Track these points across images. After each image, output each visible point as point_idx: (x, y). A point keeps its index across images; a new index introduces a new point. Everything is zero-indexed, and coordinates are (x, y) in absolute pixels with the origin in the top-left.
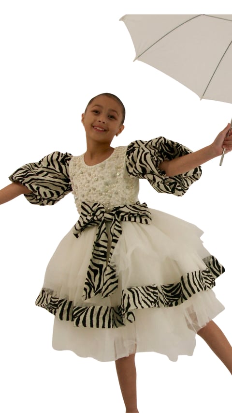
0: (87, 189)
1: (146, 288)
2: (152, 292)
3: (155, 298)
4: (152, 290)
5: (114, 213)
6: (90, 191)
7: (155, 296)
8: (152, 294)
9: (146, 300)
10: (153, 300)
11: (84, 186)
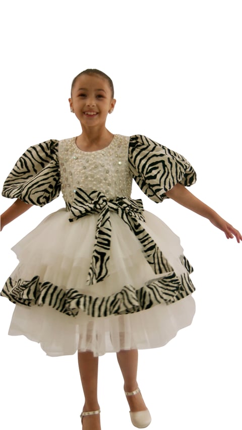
0: (83, 176)
1: (163, 280)
2: (169, 282)
3: (176, 285)
4: (169, 280)
5: (117, 203)
6: (87, 178)
7: (175, 283)
8: (171, 284)
9: (167, 291)
10: (175, 288)
11: (80, 172)
